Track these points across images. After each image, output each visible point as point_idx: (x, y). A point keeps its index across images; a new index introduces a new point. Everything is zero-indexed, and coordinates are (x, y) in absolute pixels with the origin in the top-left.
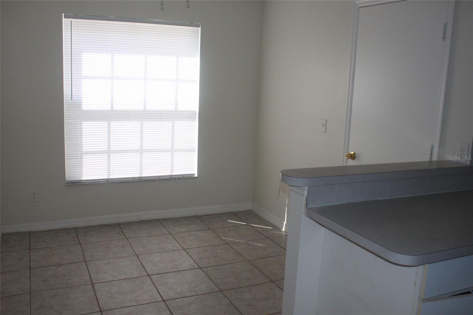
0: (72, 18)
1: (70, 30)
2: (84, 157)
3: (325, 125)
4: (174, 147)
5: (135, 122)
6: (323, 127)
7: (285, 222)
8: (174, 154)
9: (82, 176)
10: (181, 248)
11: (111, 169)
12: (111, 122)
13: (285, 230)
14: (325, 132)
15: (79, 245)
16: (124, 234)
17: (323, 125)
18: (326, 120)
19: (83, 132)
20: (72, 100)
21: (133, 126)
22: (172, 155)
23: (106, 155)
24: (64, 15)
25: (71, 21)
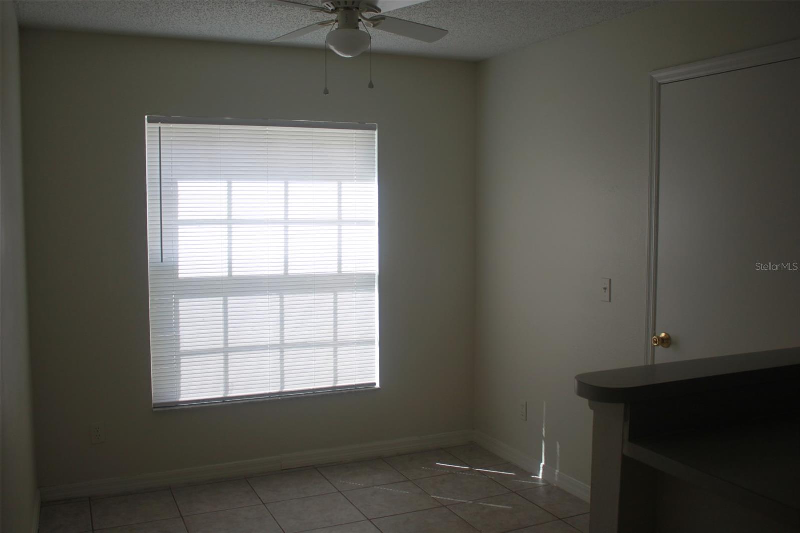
0: (162, 123)
1: (159, 144)
2: (182, 361)
3: (609, 289)
4: (339, 338)
5: (270, 297)
6: (605, 292)
7: (543, 464)
8: (339, 349)
9: (180, 395)
10: (363, 518)
11: (230, 381)
12: (229, 298)
13: (543, 478)
14: (608, 300)
15: (181, 518)
16: (258, 496)
17: (605, 289)
18: (610, 280)
19: (181, 317)
20: (162, 261)
21: (267, 303)
22: (336, 352)
23: (221, 357)
24: (148, 117)
25: (160, 128)
